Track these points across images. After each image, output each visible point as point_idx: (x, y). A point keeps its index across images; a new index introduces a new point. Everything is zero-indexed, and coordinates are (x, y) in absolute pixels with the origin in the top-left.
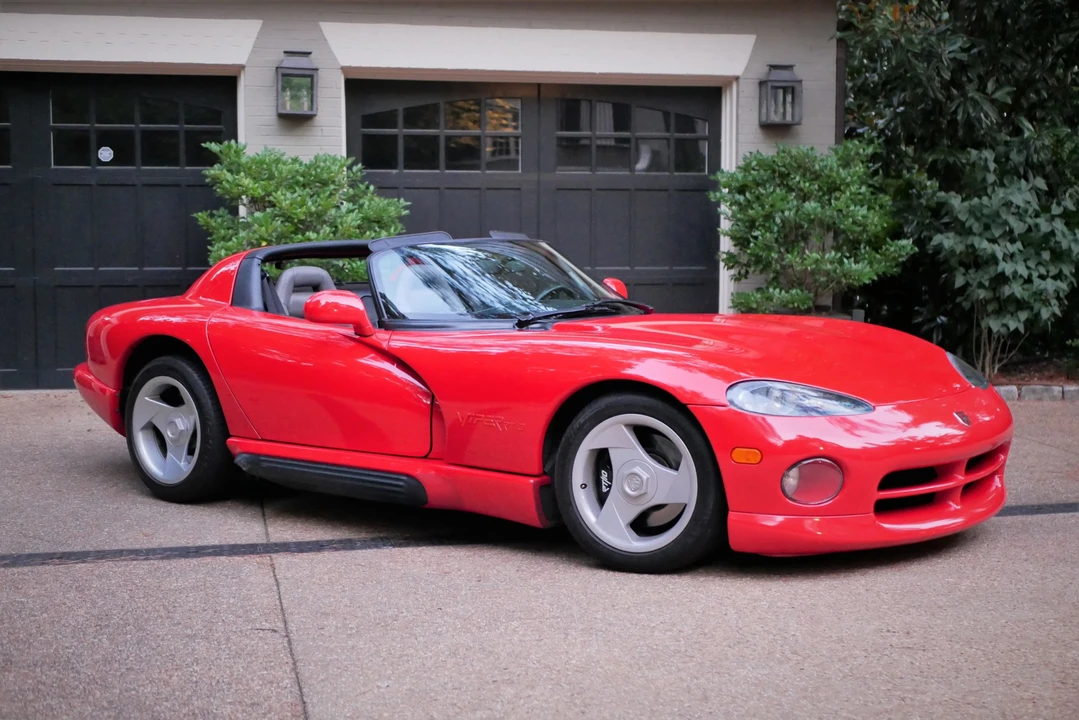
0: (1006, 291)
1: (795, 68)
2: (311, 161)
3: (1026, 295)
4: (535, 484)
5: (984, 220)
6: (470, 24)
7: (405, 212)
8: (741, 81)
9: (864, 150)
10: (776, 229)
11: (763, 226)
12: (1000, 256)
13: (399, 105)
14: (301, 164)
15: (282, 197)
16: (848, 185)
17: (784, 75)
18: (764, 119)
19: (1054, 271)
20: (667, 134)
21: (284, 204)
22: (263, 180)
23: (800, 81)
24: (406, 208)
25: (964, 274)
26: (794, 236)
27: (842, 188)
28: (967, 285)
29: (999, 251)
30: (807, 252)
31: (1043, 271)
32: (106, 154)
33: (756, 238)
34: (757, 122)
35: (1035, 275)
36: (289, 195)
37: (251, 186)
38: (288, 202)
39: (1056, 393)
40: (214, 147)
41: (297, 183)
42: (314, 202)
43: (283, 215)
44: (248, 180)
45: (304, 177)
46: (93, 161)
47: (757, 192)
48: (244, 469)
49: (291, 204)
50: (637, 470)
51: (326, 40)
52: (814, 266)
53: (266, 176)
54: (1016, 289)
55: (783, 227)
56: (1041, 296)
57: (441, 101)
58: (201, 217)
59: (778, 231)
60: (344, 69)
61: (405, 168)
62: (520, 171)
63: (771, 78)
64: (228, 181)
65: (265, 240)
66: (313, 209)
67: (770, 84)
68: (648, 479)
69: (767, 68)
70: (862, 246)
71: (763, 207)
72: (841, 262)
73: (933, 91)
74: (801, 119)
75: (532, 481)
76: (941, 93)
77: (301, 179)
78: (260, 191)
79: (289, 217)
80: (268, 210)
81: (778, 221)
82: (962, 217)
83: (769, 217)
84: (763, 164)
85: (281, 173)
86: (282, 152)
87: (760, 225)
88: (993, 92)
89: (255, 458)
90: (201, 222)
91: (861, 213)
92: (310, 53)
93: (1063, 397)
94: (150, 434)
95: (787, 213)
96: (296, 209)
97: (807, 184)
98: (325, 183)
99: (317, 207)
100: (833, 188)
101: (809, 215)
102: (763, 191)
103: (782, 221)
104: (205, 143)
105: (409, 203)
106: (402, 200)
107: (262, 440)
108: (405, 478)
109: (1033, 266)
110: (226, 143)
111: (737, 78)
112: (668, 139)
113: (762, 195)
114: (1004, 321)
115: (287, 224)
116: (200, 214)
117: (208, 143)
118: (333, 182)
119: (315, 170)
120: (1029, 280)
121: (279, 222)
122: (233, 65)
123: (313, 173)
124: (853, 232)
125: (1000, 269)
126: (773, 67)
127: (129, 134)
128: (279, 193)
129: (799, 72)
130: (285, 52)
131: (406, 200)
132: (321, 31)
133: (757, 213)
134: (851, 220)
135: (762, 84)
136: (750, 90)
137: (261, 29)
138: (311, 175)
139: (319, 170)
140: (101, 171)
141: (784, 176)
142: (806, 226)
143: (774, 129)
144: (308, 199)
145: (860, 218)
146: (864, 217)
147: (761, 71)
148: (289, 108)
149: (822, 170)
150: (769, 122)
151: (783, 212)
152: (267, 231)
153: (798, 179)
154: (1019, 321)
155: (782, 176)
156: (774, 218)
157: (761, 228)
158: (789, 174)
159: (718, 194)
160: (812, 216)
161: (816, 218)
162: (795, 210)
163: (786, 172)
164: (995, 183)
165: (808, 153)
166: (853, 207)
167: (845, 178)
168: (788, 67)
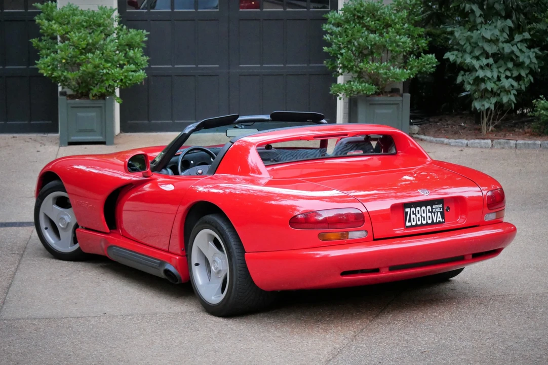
0: (483, 86)
2: (91, 14)
3: (495, 88)
5: (472, 45)
7: (146, 39)
10: (354, 49)
11: (347, 47)
12: (477, 67)
15: (74, 35)
16: (395, 24)
19: (515, 74)
21: (74, 39)
22: (64, 25)
24: (146, 36)
25: (463, 75)
26: (365, 53)
27: (392, 25)
28: (463, 83)
29: (476, 64)
30: (370, 62)
31: (508, 74)
35: (503, 76)
36: (77, 34)
37: (57, 29)
38: (76, 38)
39: (512, 145)
40: (39, 6)
41: (83, 26)
42: (91, 37)
43: (74, 46)
44: (56, 25)
45: (87, 23)
47: (345, 27)
49: (78, 39)
52: (375, 71)
53: (66, 22)
54: (490, 86)
55: (359, 47)
56: (503, 90)
58: (34, 41)
59: (356, 50)
61: (151, 9)
62: (218, 9)
64: (45, 26)
65: (64, 59)
66: (91, 41)
71: (347, 36)
72: (389, 69)
77: (85, 24)
78: (62, 31)
79: (77, 46)
80: (67, 42)
81: (356, 44)
82: (462, 43)
83: (350, 42)
84: (347, 10)
85: (73, 21)
86: (77, 6)
90: (34, 44)
91: (402, 40)
93: (516, 146)
95: (361, 40)
96: (81, 42)
97: (373, 23)
98: (99, 26)
99: (93, 40)
100: (387, 25)
101: (372, 41)
102: (348, 27)
103: (359, 44)
104: (34, 3)
105: (148, 33)
106: (145, 31)
109: (502, 71)
110: (45, 4)
113: (348, 29)
114: (483, 103)
115: (76, 50)
116: (34, 39)
117: (36, 4)
118: (103, 25)
119: (93, 18)
120: (499, 79)
121: (72, 49)
123: (92, 20)
125: (477, 74)
128: (72, 33)
131: (147, 31)
133: (344, 39)
134: (395, 44)
139: (95, 18)
141: (360, 18)
142: (370, 48)
144: (88, 35)
145: (401, 44)
146: (403, 43)
149: (381, 15)
151: (359, 39)
152: (65, 54)
154: (491, 103)
155: (358, 17)
156: (354, 43)
157: (345, 48)
158: (363, 17)
159: (327, 25)
160: (373, 43)
161: (375, 44)
162: (365, 38)
163: (361, 16)
164: (482, 23)
165: (374, 5)
166: (398, 37)
167: (395, 20)
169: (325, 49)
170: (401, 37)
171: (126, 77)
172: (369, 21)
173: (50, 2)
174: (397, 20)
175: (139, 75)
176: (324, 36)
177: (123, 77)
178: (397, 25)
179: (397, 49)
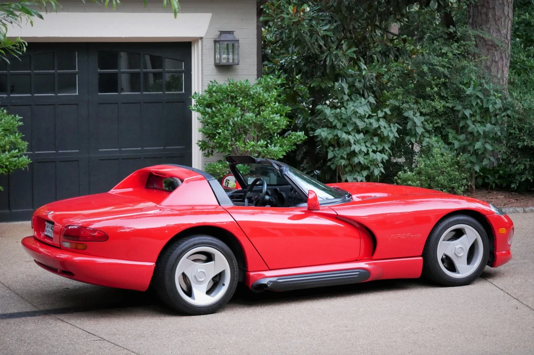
0: (356, 160)
1: (235, 34)
3: (366, 162)
5: (343, 121)
7: (21, 123)
8: (204, 40)
10: (230, 128)
11: (223, 127)
12: (352, 141)
16: (269, 103)
17: (229, 37)
18: (218, 61)
19: (380, 148)
20: (161, 70)
23: (238, 41)
24: (20, 120)
25: (333, 151)
26: (240, 132)
27: (266, 104)
28: (335, 157)
29: (351, 138)
30: (248, 141)
31: (374, 148)
33: (219, 134)
35: (370, 150)
47: (218, 107)
52: (251, 149)
54: (361, 159)
55: (234, 126)
56: (374, 162)
57: (31, 54)
59: (232, 129)
61: (11, 94)
62: (77, 93)
63: (220, 39)
69: (219, 32)
71: (222, 116)
72: (267, 146)
73: (314, 49)
74: (239, 62)
81: (231, 123)
82: (331, 120)
83: (227, 122)
84: (220, 90)
87: (221, 126)
88: (346, 51)
91: (276, 118)
95: (236, 119)
97: (246, 102)
100: (260, 104)
101: (249, 121)
102: (222, 107)
103: (233, 124)
106: (17, 116)
109: (369, 146)
111: (201, 38)
112: (162, 73)
113: (222, 109)
114: (355, 177)
120: (367, 154)
125: (352, 149)
126: (222, 33)
129: (238, 35)
131: (19, 116)
133: (219, 119)
134: (271, 123)
135: (215, 42)
136: (209, 44)
142: (247, 127)
143: (223, 68)
145: (276, 122)
147: (215, 34)
149: (254, 95)
150: (221, 64)
151: (234, 118)
153: (241, 99)
154: (363, 176)
155: (232, 98)
158: (236, 97)
161: (253, 122)
162: (240, 117)
164: (348, 100)
167: (268, 99)
168: (231, 33)
170: (275, 115)
171: (11, 163)
172: (242, 101)
175: (22, 161)
177: (7, 163)
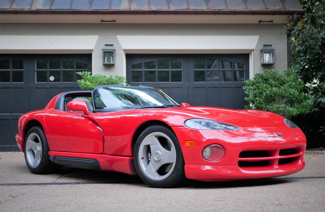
1: (272, 46)
2: (109, 77)
4: (129, 159)
6: (164, 35)
8: (254, 50)
9: (295, 71)
10: (263, 97)
11: (259, 96)
13: (143, 61)
14: (106, 78)
16: (288, 82)
17: (269, 48)
18: (262, 63)
20: (231, 69)
22: (94, 83)
23: (274, 50)
26: (270, 99)
27: (286, 83)
30: (274, 104)
32: (52, 78)
33: (256, 100)
34: (260, 64)
37: (89, 84)
40: (80, 73)
44: (89, 83)
45: (107, 82)
46: (48, 80)
47: (257, 85)
48: (52, 161)
50: (158, 152)
51: (118, 41)
52: (277, 109)
55: (266, 97)
57: (156, 60)
59: (264, 98)
60: (124, 50)
61: (145, 82)
62: (182, 82)
63: (264, 49)
64: (83, 83)
67: (263, 51)
68: (161, 154)
69: (263, 46)
70: (296, 103)
71: (259, 89)
72: (285, 108)
73: (317, 50)
74: (275, 62)
75: (128, 158)
76: (320, 51)
77: (106, 82)
78: (92, 86)
81: (264, 94)
83: (261, 93)
85: (99, 80)
87: (258, 96)
89: (55, 157)
92: (113, 45)
94: (31, 152)
95: (267, 92)
100: (282, 83)
103: (266, 95)
107: (58, 151)
108: (94, 160)
110: (83, 72)
111: (253, 50)
112: (231, 71)
113: (259, 86)
117: (78, 72)
122: (90, 50)
123: (110, 81)
124: (290, 97)
126: (264, 46)
127: (59, 72)
129: (274, 47)
130: (105, 45)
132: (117, 38)
133: (257, 92)
134: (288, 93)
135: (261, 51)
136: (257, 54)
137: (98, 38)
138: (109, 81)
139: (112, 80)
140: (50, 84)
141: (266, 80)
142: (273, 96)
143: (266, 66)
145: (292, 93)
146: (293, 92)
147: (261, 47)
148: (106, 62)
149: (279, 77)
151: (266, 91)
155: (265, 79)
156: (263, 94)
157: (258, 97)
158: (268, 79)
159: (246, 87)
160: (275, 92)
161: (277, 93)
162: (270, 91)
163: (267, 78)
165: (274, 72)
166: (290, 89)
167: (287, 80)
168: (271, 45)
169: (246, 98)
170: (291, 90)
172: (271, 82)
173: (86, 72)
174: (288, 80)
176: (245, 92)
178: (289, 83)
179: (290, 96)
